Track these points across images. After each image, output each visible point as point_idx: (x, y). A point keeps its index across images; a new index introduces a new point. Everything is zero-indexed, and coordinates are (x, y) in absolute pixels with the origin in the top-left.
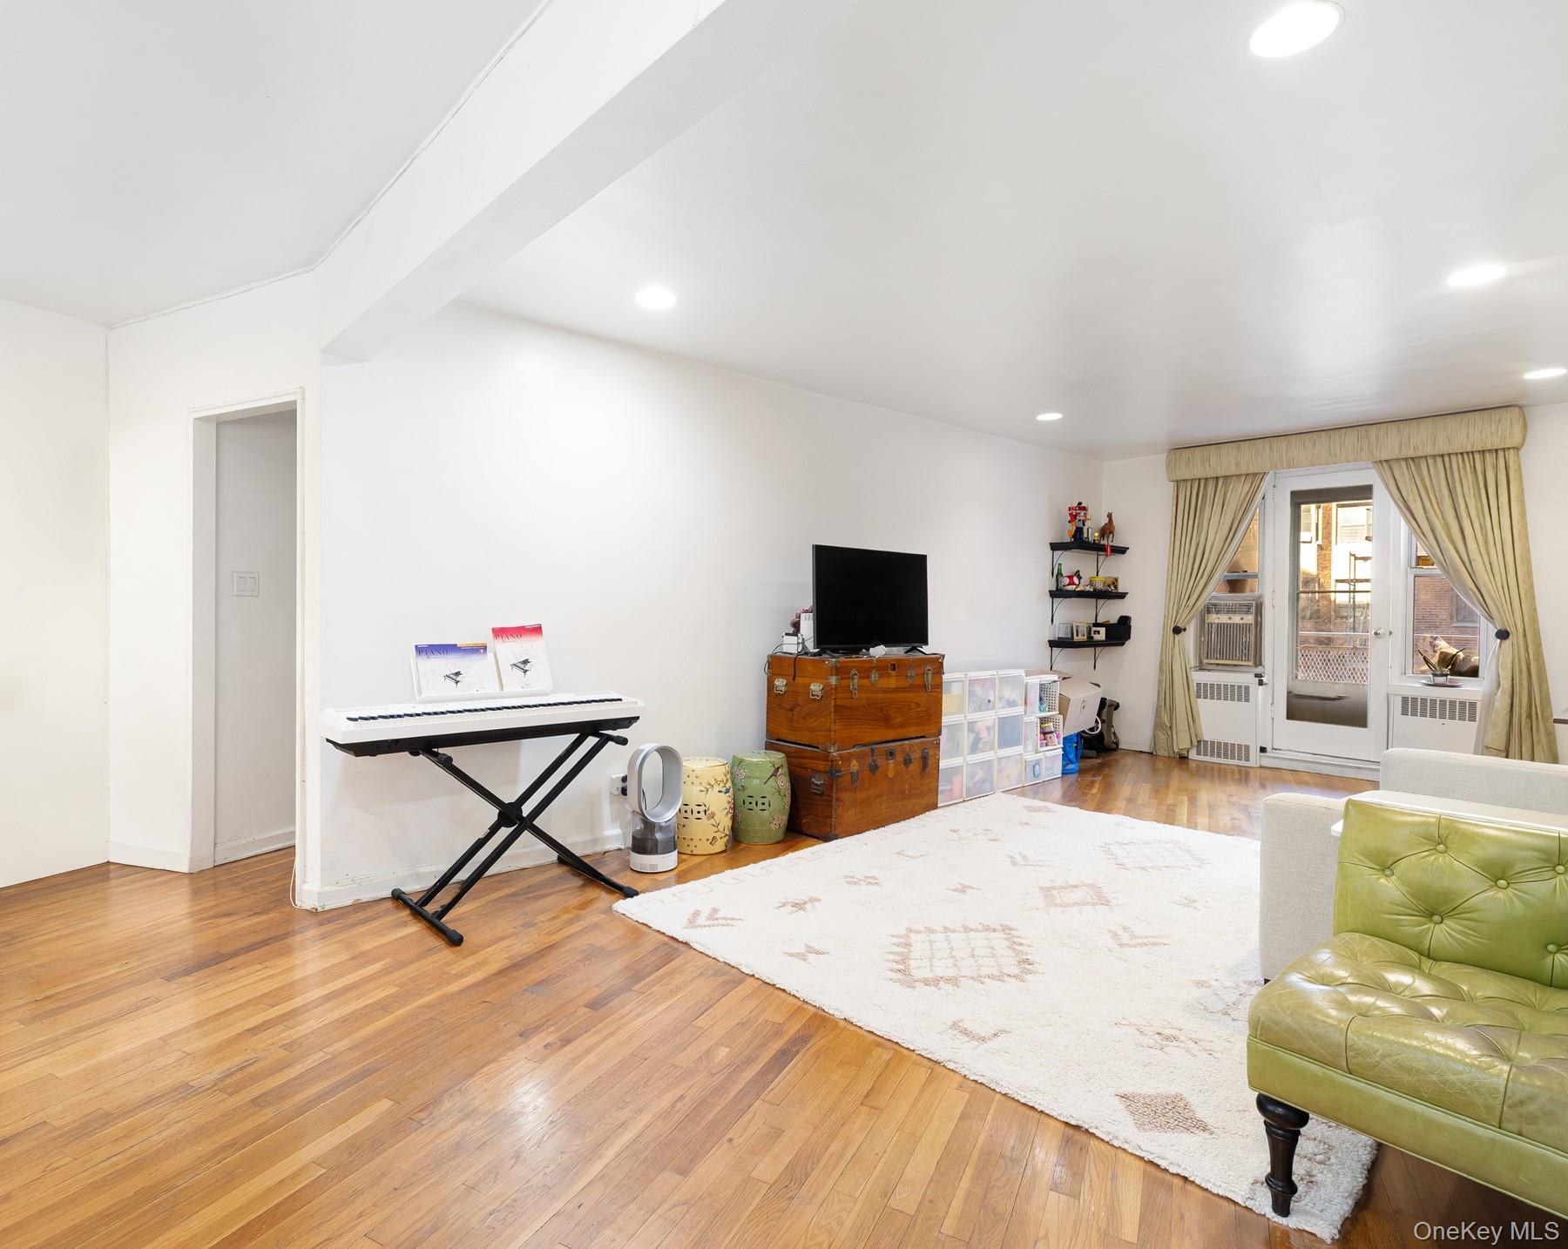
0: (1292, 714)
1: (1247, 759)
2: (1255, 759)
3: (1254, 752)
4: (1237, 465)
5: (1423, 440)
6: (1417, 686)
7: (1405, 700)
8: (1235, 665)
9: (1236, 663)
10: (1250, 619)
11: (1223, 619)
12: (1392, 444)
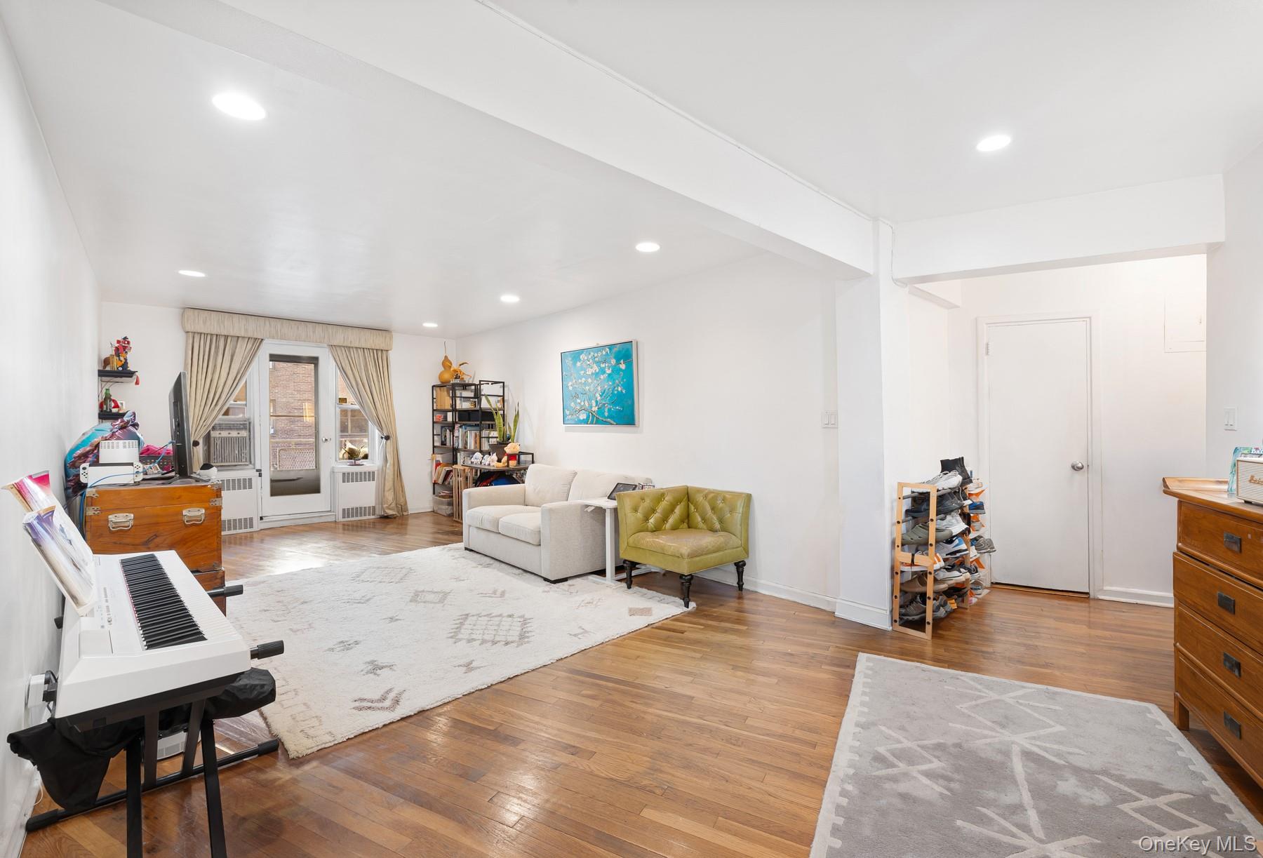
0: (274, 493)
1: (251, 526)
2: (257, 526)
3: (256, 521)
4: (246, 330)
5: (354, 339)
6: (345, 466)
7: (344, 474)
8: (236, 465)
9: (236, 464)
10: (244, 433)
11: (224, 434)
12: (340, 338)
